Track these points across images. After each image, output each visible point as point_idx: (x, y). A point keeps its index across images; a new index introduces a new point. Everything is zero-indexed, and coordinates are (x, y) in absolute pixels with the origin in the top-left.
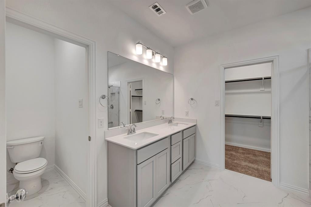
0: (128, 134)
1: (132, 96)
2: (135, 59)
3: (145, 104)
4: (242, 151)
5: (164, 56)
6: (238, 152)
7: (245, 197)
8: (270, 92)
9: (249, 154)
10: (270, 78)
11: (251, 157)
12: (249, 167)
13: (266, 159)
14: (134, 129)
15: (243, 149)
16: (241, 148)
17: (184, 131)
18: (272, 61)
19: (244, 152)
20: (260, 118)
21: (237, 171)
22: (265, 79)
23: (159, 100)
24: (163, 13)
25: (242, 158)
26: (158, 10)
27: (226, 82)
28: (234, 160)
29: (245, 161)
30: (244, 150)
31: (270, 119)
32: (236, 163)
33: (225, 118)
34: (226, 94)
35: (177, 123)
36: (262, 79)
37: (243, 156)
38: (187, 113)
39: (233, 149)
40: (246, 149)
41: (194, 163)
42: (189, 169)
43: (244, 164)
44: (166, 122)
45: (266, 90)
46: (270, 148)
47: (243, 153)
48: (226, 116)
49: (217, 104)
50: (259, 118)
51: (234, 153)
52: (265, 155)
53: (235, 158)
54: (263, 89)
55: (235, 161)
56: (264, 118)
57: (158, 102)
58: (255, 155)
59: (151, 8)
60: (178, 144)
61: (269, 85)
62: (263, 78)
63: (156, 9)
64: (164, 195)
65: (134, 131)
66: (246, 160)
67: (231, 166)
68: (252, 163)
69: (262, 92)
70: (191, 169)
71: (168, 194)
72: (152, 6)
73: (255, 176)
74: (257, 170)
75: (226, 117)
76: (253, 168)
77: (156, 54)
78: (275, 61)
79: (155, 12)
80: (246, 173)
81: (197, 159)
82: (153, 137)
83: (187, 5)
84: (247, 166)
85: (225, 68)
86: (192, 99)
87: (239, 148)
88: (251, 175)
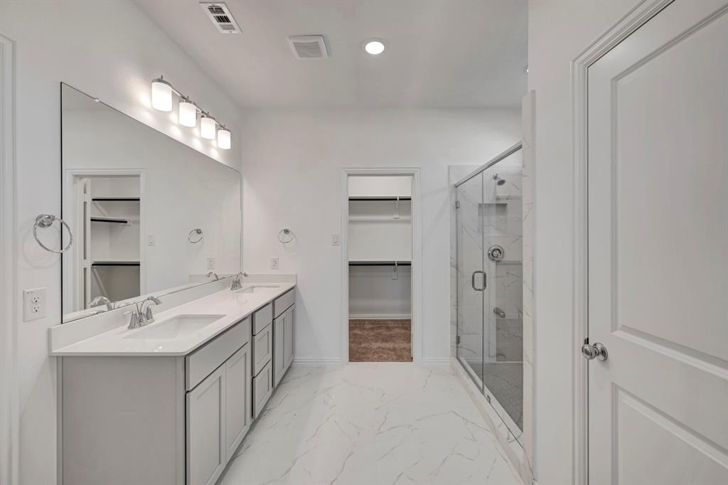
0: (131, 327)
1: (92, 220)
2: (147, 119)
3: (151, 244)
4: (369, 326)
5: (221, 126)
6: (364, 329)
7: (383, 395)
8: (409, 222)
9: (380, 328)
10: (410, 199)
11: (384, 332)
12: (383, 348)
13: (403, 331)
14: (149, 310)
15: (372, 322)
16: (368, 320)
17: (276, 301)
18: (413, 175)
19: (373, 326)
20: (395, 264)
21: (368, 360)
22: (400, 199)
23: (199, 232)
24: (233, 32)
25: (372, 337)
26: (223, 19)
27: (350, 200)
28: (360, 343)
29: (376, 342)
30: (373, 324)
31: (410, 265)
32: (364, 348)
33: (349, 268)
34: (351, 222)
35: (253, 287)
36: (396, 199)
37: (372, 334)
38: (275, 263)
39: (356, 325)
40: (375, 321)
41: (291, 369)
42: (284, 381)
43: (375, 345)
44: (225, 286)
45: (402, 218)
46: (410, 313)
47: (372, 329)
48: (351, 264)
49: (335, 243)
50: (392, 264)
51: (359, 332)
52: (401, 325)
53: (362, 340)
54: (397, 216)
55: (363, 345)
56: (399, 264)
57: (196, 237)
58: (388, 328)
59: (205, 7)
60: (266, 330)
61: (408, 211)
62: (398, 198)
63: (219, 15)
64: (241, 452)
65: (149, 315)
66: (376, 339)
67: (358, 355)
68: (386, 341)
69: (396, 221)
70: (288, 382)
71: (248, 447)
72: (210, 5)
73: (393, 360)
74: (394, 349)
75: (351, 267)
76: (390, 349)
77: (203, 116)
78: (416, 176)
79: (215, 21)
80: (380, 359)
81: (297, 358)
82: (214, 323)
83: (291, 37)
84: (379, 348)
85: (348, 175)
86: (286, 231)
87: (364, 321)
88: (386, 360)
